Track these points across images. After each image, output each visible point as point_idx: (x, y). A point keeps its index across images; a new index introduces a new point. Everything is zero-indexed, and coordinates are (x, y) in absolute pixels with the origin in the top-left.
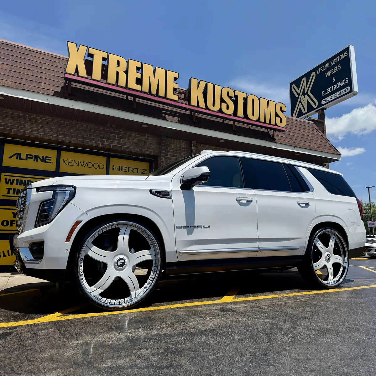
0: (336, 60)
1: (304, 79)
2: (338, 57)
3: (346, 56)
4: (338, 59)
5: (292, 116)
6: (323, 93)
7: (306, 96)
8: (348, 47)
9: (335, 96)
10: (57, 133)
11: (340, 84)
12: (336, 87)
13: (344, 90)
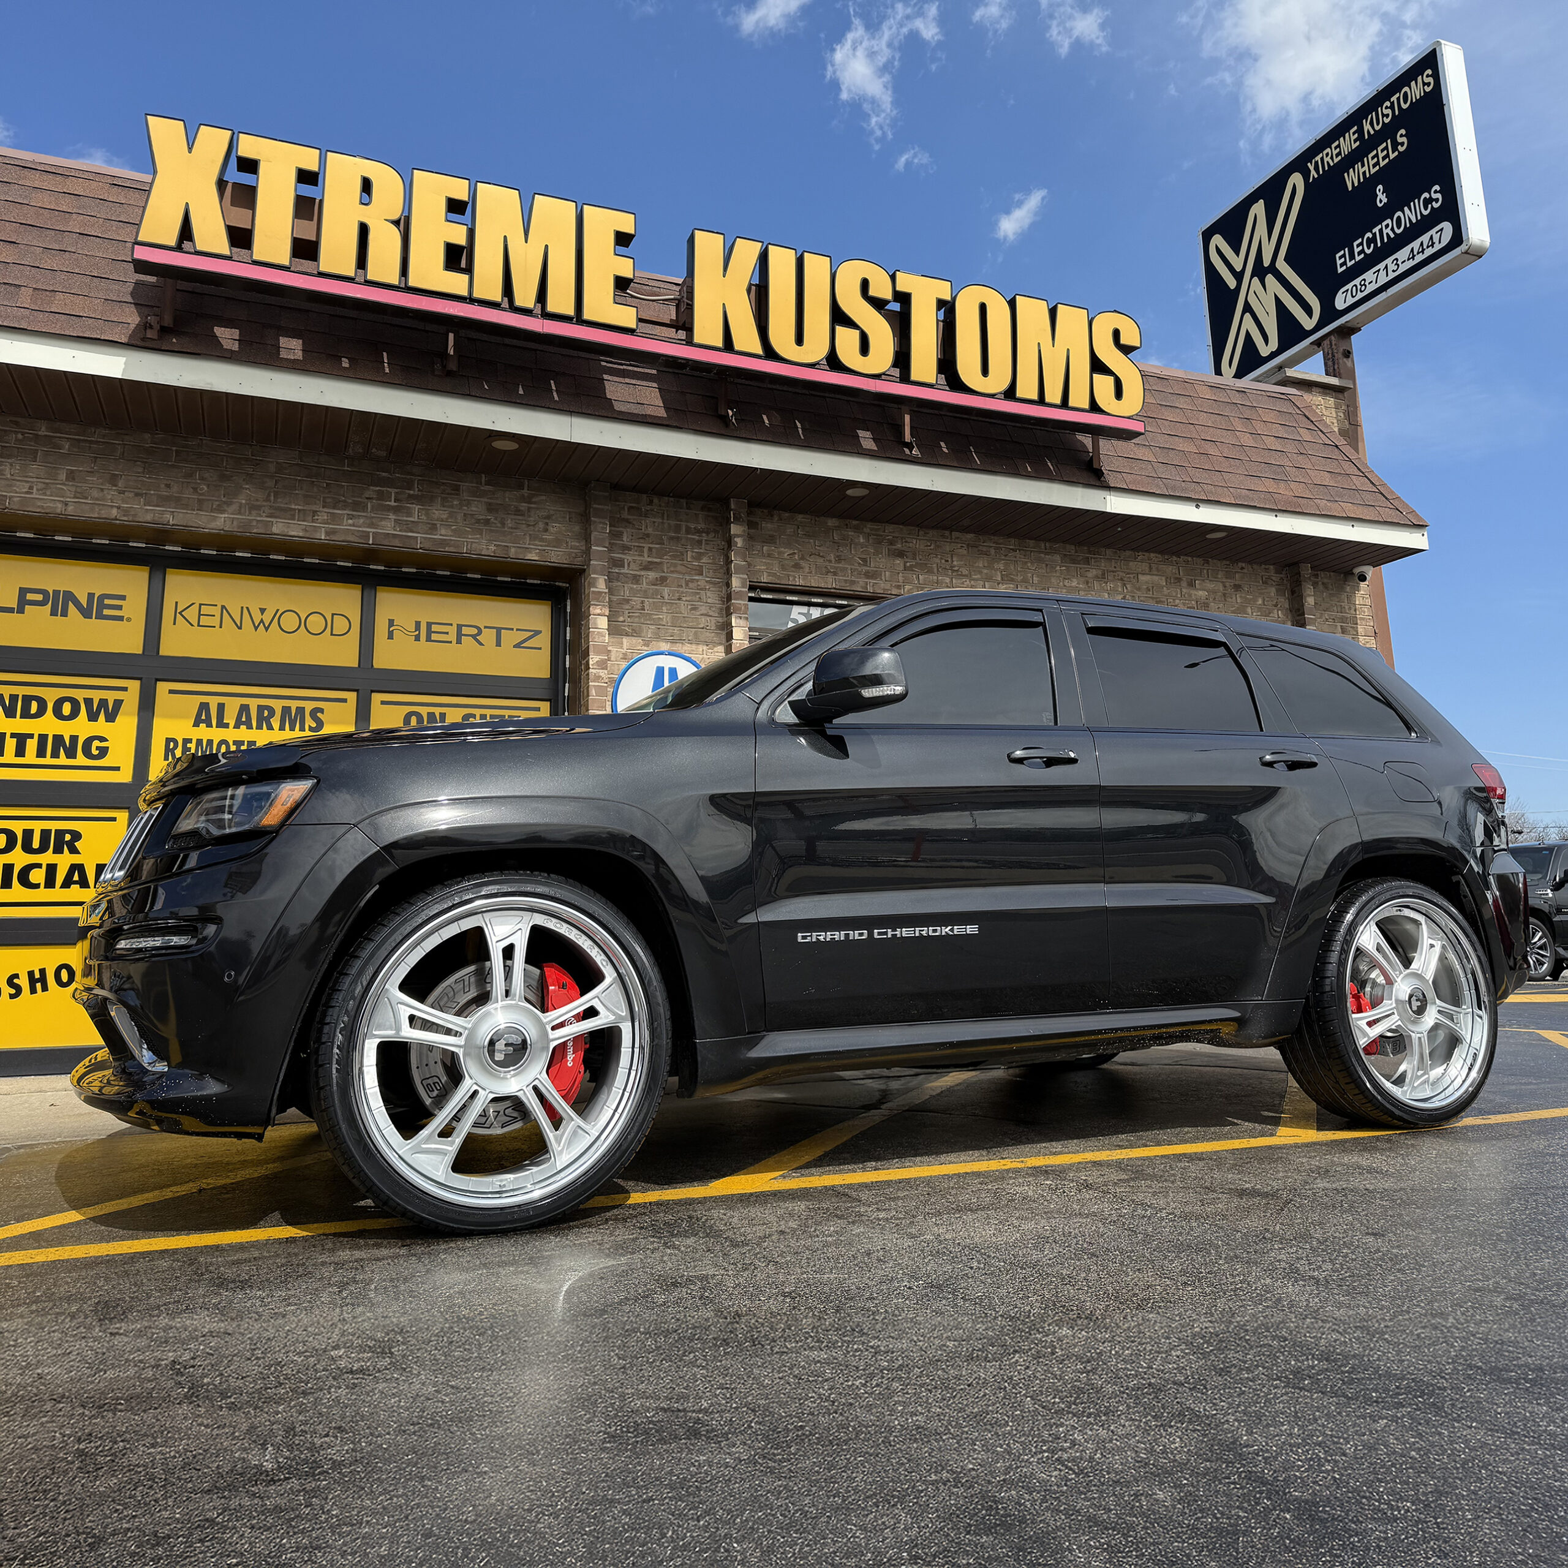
0: (1386, 112)
1: (1259, 209)
2: (1394, 99)
3: (1428, 89)
4: (1392, 107)
5: (1218, 372)
6: (1339, 262)
7: (1270, 279)
8: (1434, 51)
9: (1392, 267)
10: (137, 495)
11: (1410, 215)
12: (1392, 229)
13: (1425, 238)
